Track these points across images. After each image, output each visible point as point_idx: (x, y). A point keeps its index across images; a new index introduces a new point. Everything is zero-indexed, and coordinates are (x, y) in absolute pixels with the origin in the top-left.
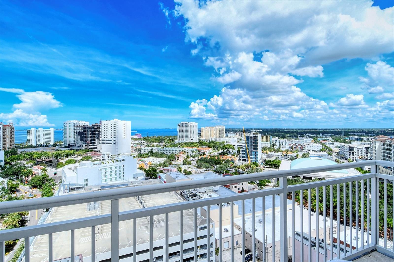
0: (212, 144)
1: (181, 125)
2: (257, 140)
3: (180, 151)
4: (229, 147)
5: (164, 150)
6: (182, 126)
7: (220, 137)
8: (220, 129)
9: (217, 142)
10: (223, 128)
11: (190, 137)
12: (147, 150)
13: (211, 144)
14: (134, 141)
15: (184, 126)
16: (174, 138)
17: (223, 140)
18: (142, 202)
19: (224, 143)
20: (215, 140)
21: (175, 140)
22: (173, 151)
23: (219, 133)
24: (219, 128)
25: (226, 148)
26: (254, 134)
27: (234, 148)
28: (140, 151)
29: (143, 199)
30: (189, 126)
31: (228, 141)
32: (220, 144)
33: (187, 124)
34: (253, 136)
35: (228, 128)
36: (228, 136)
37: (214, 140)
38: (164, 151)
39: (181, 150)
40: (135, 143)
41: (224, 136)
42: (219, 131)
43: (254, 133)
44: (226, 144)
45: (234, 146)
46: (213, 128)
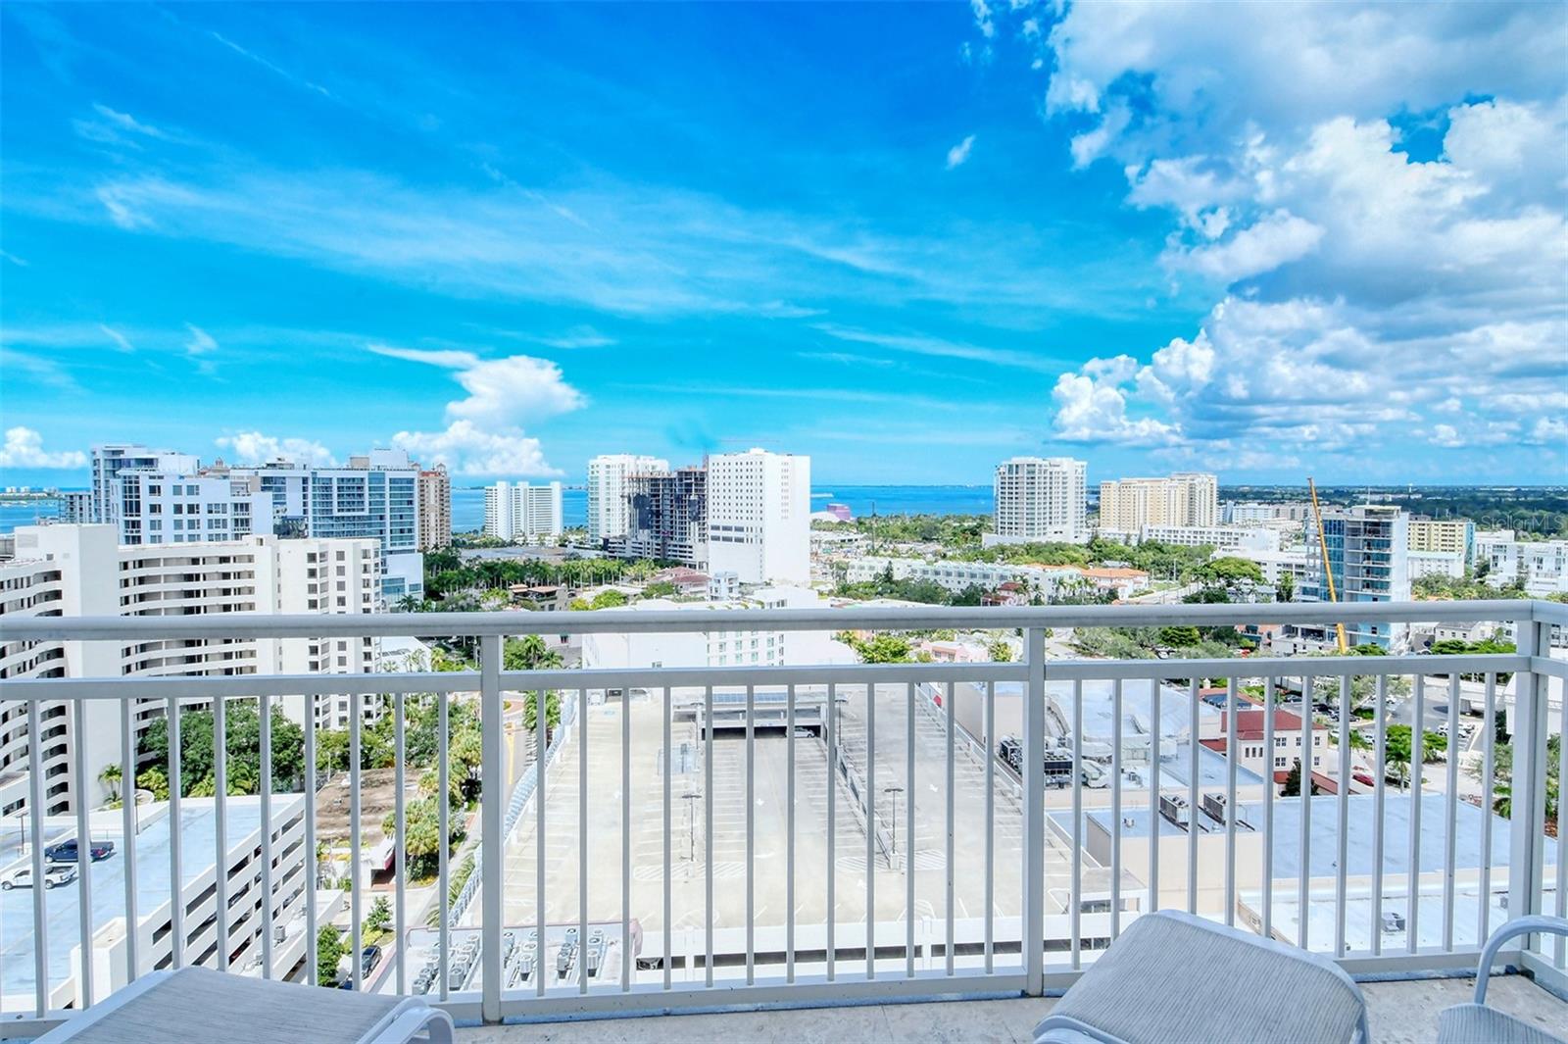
0: (1151, 553)
1: (1010, 472)
2: (1388, 544)
3: (1002, 577)
4: (1233, 570)
5: (937, 573)
6: (1014, 475)
7: (1191, 523)
8: (1192, 487)
9: (1174, 547)
10: (1207, 484)
11: (1048, 520)
12: (872, 568)
13: (1149, 556)
14: (822, 533)
15: (1023, 473)
16: (979, 526)
17: (1206, 539)
18: (848, 766)
19: (1212, 549)
20: (1166, 538)
21: (984, 535)
22: (973, 576)
23: (1186, 506)
24: (1188, 482)
25: (1219, 576)
26: (1370, 512)
27: (1263, 575)
28: (846, 574)
29: (850, 754)
30: (1048, 475)
31: (1233, 541)
32: (1189, 554)
33: (1037, 467)
34: (1366, 523)
35: (1234, 483)
36: (1231, 521)
37: (1159, 537)
38: (937, 578)
39: (1008, 574)
40: (826, 542)
41: (1215, 522)
42: (1187, 499)
43: (1369, 507)
44: (1218, 554)
45: (1263, 568)
46: (1157, 484)
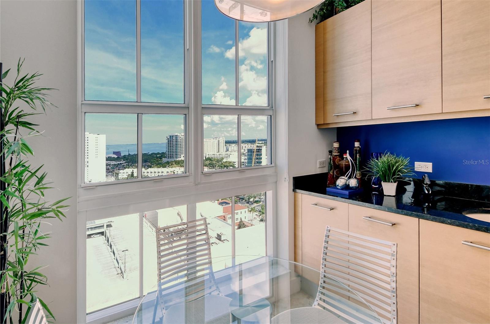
0: (208, 161)
1: (170, 138)
2: (261, 155)
3: (168, 172)
4: (228, 165)
5: (148, 172)
6: (172, 139)
7: (219, 152)
8: (219, 141)
9: (214, 159)
10: (222, 141)
11: (181, 153)
12: (127, 173)
13: (208, 162)
14: (111, 162)
15: (174, 138)
16: (162, 156)
17: (222, 156)
18: (112, 244)
19: (223, 159)
20: (212, 156)
21: (163, 159)
22: (159, 172)
23: (217, 146)
25: (225, 167)
26: (257, 146)
27: (235, 166)
28: (118, 175)
29: (113, 240)
30: (181, 139)
31: (228, 156)
32: (218, 161)
33: (178, 136)
34: (257, 149)
36: (228, 151)
37: (211, 156)
38: (148, 174)
39: (169, 171)
40: (112, 165)
41: (224, 151)
42: (217, 145)
43: (257, 145)
44: (225, 160)
45: (235, 163)
46: (210, 140)
